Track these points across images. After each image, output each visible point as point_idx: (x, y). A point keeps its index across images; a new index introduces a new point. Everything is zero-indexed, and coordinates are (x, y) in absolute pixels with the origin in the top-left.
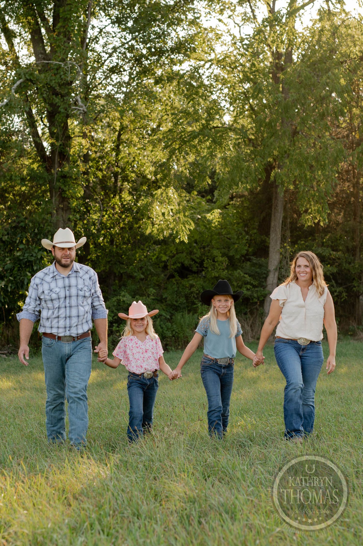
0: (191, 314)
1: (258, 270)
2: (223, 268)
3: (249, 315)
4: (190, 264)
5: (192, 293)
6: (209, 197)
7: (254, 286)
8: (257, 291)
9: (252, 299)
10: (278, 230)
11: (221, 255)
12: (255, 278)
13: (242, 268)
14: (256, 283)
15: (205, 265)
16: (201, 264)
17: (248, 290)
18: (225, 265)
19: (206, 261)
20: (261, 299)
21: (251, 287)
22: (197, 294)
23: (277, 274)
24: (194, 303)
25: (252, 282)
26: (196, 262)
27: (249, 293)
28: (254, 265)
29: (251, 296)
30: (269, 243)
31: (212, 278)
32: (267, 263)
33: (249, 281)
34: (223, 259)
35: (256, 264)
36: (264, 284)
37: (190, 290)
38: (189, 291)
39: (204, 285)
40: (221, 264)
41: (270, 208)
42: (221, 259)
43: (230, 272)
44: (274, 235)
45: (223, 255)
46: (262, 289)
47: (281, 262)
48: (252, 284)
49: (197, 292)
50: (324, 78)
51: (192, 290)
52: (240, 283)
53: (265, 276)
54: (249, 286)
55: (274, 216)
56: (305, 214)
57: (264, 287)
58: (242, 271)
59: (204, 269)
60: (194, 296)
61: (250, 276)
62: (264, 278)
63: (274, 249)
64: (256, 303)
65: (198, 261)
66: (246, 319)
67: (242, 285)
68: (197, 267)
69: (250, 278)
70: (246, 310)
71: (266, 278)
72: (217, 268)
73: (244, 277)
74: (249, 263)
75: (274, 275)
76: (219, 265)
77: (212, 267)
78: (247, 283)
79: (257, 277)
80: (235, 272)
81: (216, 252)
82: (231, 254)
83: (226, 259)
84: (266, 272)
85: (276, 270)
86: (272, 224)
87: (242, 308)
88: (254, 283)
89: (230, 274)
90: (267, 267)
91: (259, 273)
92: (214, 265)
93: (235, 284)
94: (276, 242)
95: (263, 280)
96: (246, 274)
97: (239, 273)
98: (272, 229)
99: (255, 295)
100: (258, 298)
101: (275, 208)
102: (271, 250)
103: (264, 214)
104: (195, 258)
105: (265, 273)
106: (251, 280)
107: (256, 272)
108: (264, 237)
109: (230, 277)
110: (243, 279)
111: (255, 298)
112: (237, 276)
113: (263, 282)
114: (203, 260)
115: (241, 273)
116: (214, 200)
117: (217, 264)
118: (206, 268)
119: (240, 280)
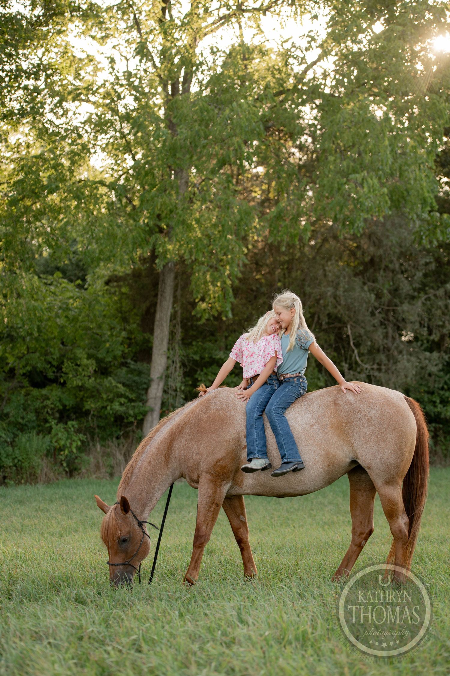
0: (41, 436)
1: (136, 378)
2: (89, 374)
3: (122, 440)
4: (44, 368)
5: (44, 407)
6: (79, 282)
7: (131, 400)
8: (134, 406)
9: (127, 418)
10: (165, 324)
11: (86, 356)
12: (132, 390)
13: (116, 375)
14: (133, 396)
15: (64, 370)
16: (59, 368)
17: (121, 404)
18: (91, 369)
19: (66, 365)
20: (139, 418)
21: (126, 401)
22: (52, 409)
23: (162, 385)
24: (46, 421)
25: (127, 394)
26: (52, 366)
27: (123, 409)
28: (132, 371)
29: (125, 413)
30: (152, 343)
31: (74, 388)
32: (149, 370)
33: (123, 393)
34: (89, 362)
35: (135, 370)
36: (144, 397)
37: (42, 402)
38: (41, 405)
39: (62, 396)
40: (85, 368)
41: (156, 295)
42: (85, 362)
43: (98, 381)
44: (159, 331)
45: (89, 357)
46: (141, 404)
47: (167, 368)
48: (127, 397)
49: (52, 406)
50: (227, 111)
51: (45, 403)
52: (111, 396)
53: (145, 386)
54: (123, 400)
55: (161, 305)
56: (200, 303)
57: (144, 402)
58: (114, 379)
59: (63, 375)
60: (47, 412)
61: (124, 384)
62: (144, 389)
63: (160, 350)
64: (132, 423)
65: (55, 363)
66: (119, 444)
67: (113, 399)
68: (54, 372)
69: (125, 389)
70: (119, 432)
71: (146, 390)
72: (81, 374)
73: (117, 387)
74: (125, 369)
75: (159, 385)
76: (83, 370)
77: (74, 373)
78: (121, 396)
79: (134, 388)
80: (105, 380)
81: (80, 353)
82: (100, 356)
83: (94, 362)
84: (147, 381)
85: (160, 378)
86: (158, 316)
87: (114, 429)
88: (131, 396)
89: (98, 384)
90: (149, 375)
91: (137, 383)
92: (76, 371)
93: (105, 396)
94: (162, 341)
95: (143, 392)
96: (120, 383)
97: (110, 381)
98: (157, 323)
99: (131, 412)
100: (135, 417)
101: (161, 295)
102: (155, 351)
103: (148, 304)
104: (51, 360)
105: (145, 383)
106: (126, 391)
107: (134, 381)
108: (147, 335)
109: (98, 386)
110: (115, 390)
111: (130, 416)
112: (108, 385)
113: (143, 395)
114: (62, 363)
115: (113, 381)
116: (86, 286)
117: (80, 369)
118: (66, 374)
119: (111, 392)
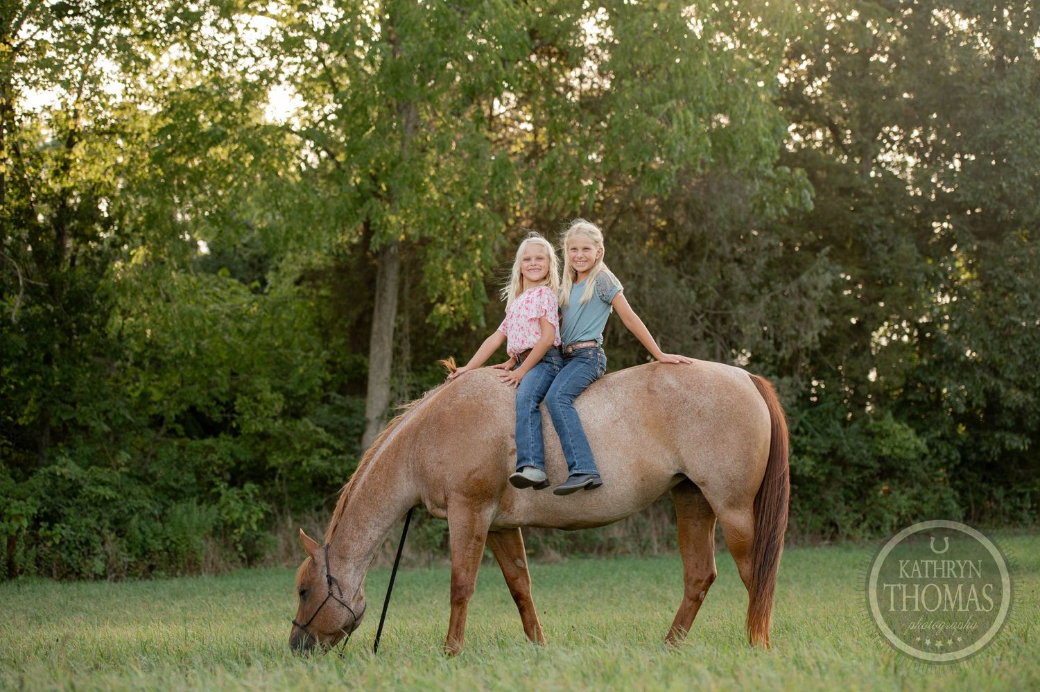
0: (204, 506)
1: (345, 419)
2: (275, 414)
4: (207, 407)
5: (209, 464)
6: (256, 284)
7: (337, 452)
8: (342, 461)
9: (332, 478)
10: (386, 338)
11: (269, 387)
12: (339, 437)
13: (314, 415)
14: (339, 445)
15: (237, 408)
16: (229, 407)
17: (323, 458)
18: (279, 406)
19: (239, 401)
21: (330, 452)
22: (219, 466)
24: (212, 485)
25: (332, 442)
26: (219, 403)
27: (325, 464)
28: (338, 410)
29: (329, 471)
30: (368, 368)
31: (253, 435)
32: (364, 407)
33: (326, 440)
34: (275, 395)
35: (342, 408)
36: (357, 447)
37: (205, 457)
38: (203, 461)
39: (235, 447)
40: (269, 406)
41: (372, 298)
42: (268, 395)
43: (288, 424)
44: (378, 349)
45: (274, 389)
46: (352, 457)
47: (390, 403)
48: (332, 448)
49: (220, 462)
51: (209, 458)
52: (308, 446)
53: (358, 430)
54: (325, 451)
55: (379, 310)
56: (438, 305)
58: (312, 421)
59: (235, 416)
60: (213, 472)
61: (327, 429)
62: (356, 435)
63: (379, 377)
65: (223, 399)
66: (320, 519)
67: (311, 449)
68: (222, 412)
69: (328, 435)
70: (319, 500)
71: (360, 436)
72: (262, 414)
73: (316, 432)
74: (327, 407)
75: (378, 429)
76: (266, 408)
77: (252, 413)
78: (323, 445)
79: (342, 434)
80: (298, 422)
81: (262, 383)
82: (290, 387)
83: (281, 396)
84: (360, 423)
85: (381, 419)
86: (375, 326)
87: (312, 496)
88: (337, 446)
89: (288, 428)
90: (363, 413)
91: (346, 426)
92: (255, 410)
93: (298, 446)
94: (382, 362)
95: (355, 440)
96: (320, 426)
97: (306, 424)
98: (374, 337)
99: (338, 469)
101: (381, 295)
102: (372, 378)
103: (360, 309)
104: (217, 394)
105: (358, 426)
106: (330, 438)
107: (341, 423)
108: (359, 357)
109: (288, 433)
110: (314, 436)
111: (337, 474)
112: (303, 430)
113: (354, 443)
114: (235, 399)
115: (310, 424)
116: (266, 290)
117: (261, 407)
118: (240, 414)
119: (307, 440)
